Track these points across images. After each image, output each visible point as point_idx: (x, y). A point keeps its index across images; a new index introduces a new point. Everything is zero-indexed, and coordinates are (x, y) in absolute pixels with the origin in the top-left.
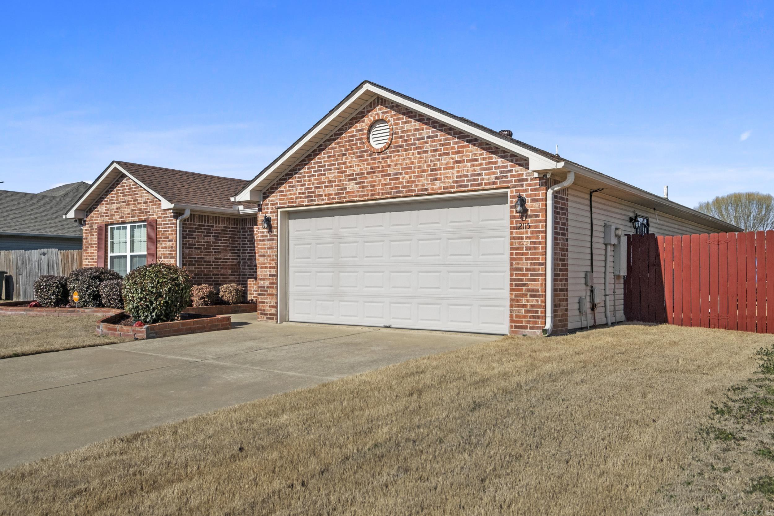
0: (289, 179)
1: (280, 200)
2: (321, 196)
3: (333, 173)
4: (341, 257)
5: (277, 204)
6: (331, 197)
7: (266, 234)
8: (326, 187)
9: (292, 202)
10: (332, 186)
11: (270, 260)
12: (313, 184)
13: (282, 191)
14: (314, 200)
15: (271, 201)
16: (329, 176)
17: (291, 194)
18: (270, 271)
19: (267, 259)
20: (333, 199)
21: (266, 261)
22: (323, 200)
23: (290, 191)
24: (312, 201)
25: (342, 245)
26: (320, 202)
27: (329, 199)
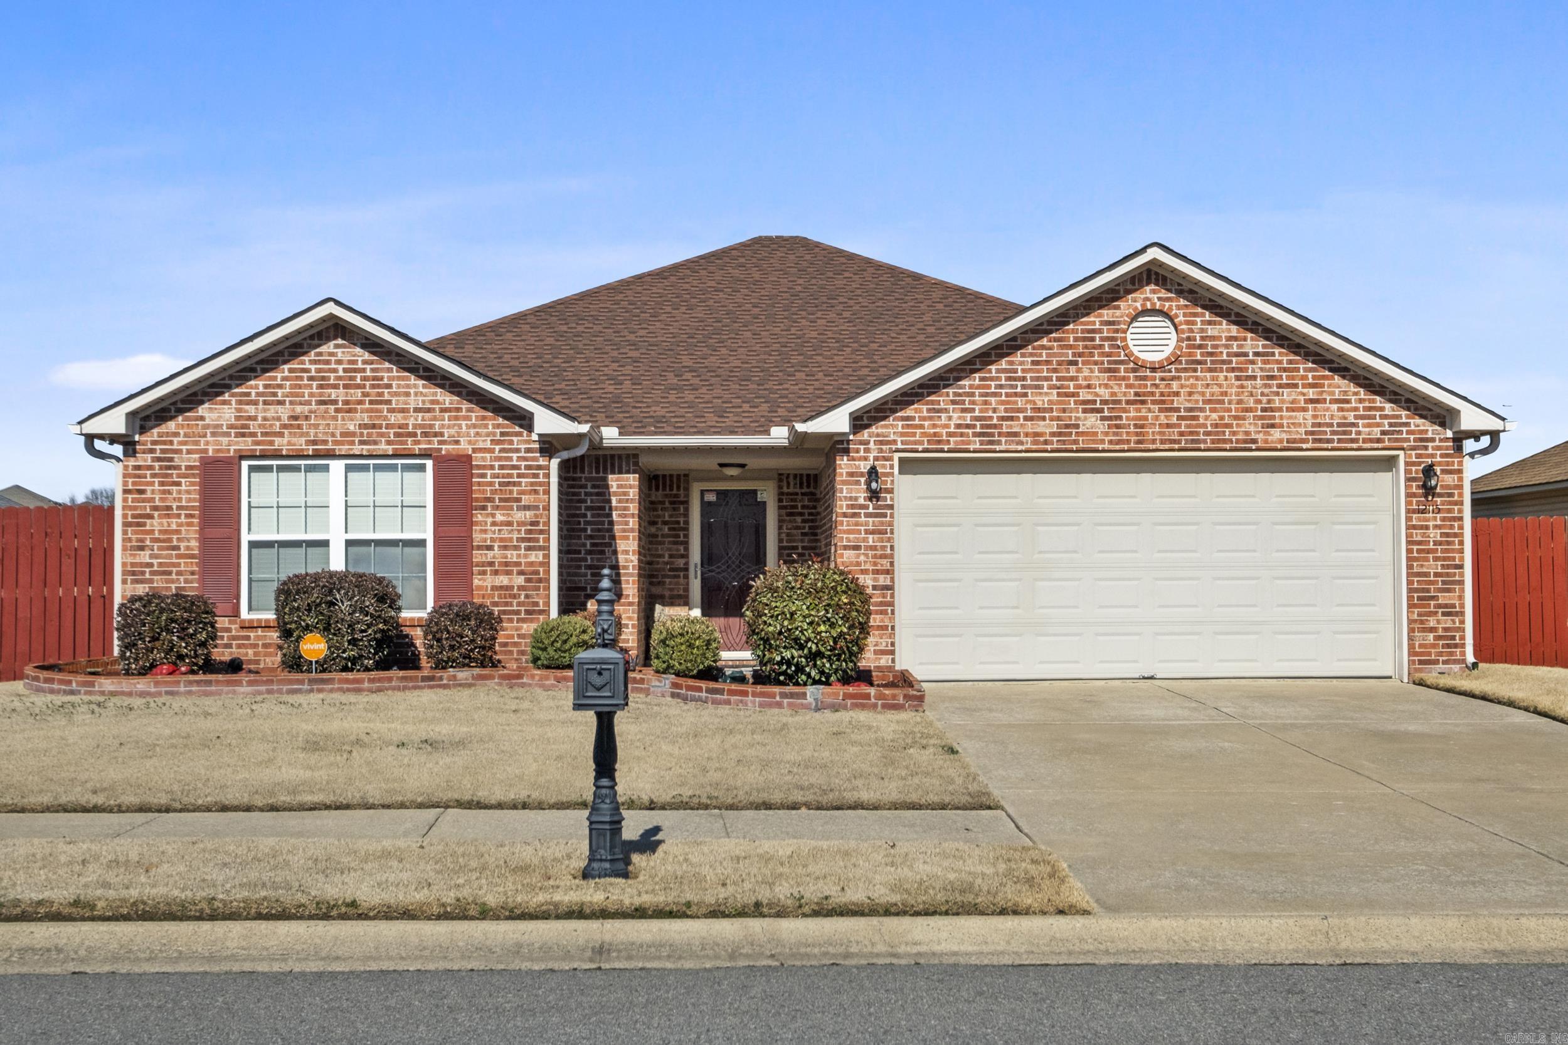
0: (929, 395)
1: (902, 434)
2: (1016, 434)
3: (1046, 394)
4: (1040, 552)
5: (895, 442)
6: (1042, 439)
7: (861, 501)
8: (1026, 419)
9: (939, 442)
10: (1044, 419)
11: (875, 556)
12: (995, 410)
13: (908, 418)
14: (999, 443)
15: (878, 435)
16: (1037, 399)
17: (934, 426)
18: (875, 580)
19: (866, 555)
20: (1046, 442)
21: (862, 558)
22: (1022, 443)
23: (931, 418)
24: (991, 443)
25: (1039, 528)
26: (1013, 447)
27: (1035, 443)
